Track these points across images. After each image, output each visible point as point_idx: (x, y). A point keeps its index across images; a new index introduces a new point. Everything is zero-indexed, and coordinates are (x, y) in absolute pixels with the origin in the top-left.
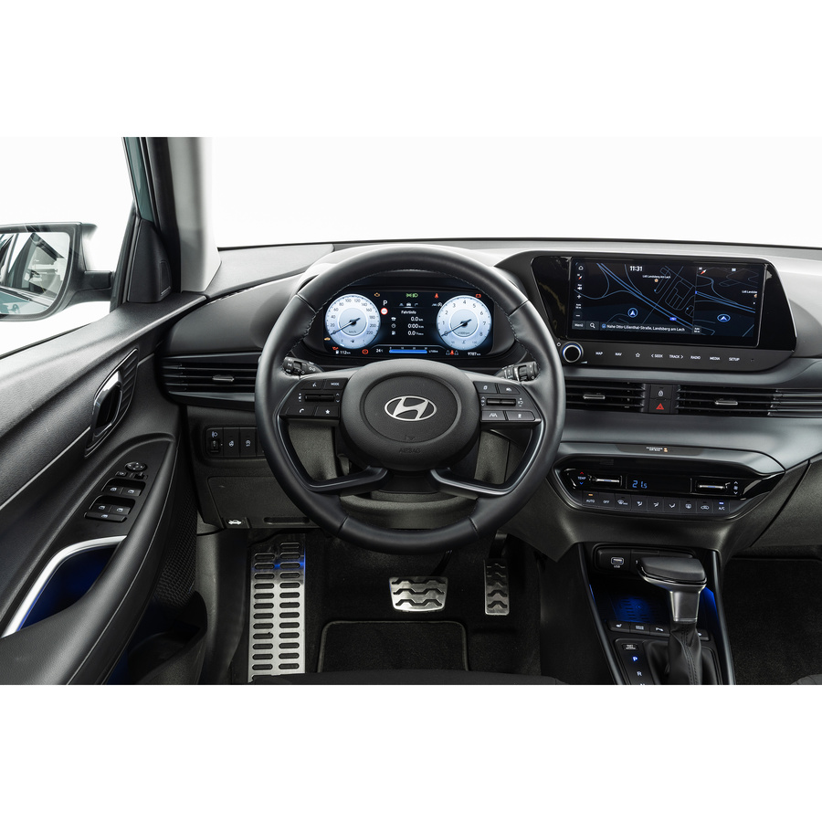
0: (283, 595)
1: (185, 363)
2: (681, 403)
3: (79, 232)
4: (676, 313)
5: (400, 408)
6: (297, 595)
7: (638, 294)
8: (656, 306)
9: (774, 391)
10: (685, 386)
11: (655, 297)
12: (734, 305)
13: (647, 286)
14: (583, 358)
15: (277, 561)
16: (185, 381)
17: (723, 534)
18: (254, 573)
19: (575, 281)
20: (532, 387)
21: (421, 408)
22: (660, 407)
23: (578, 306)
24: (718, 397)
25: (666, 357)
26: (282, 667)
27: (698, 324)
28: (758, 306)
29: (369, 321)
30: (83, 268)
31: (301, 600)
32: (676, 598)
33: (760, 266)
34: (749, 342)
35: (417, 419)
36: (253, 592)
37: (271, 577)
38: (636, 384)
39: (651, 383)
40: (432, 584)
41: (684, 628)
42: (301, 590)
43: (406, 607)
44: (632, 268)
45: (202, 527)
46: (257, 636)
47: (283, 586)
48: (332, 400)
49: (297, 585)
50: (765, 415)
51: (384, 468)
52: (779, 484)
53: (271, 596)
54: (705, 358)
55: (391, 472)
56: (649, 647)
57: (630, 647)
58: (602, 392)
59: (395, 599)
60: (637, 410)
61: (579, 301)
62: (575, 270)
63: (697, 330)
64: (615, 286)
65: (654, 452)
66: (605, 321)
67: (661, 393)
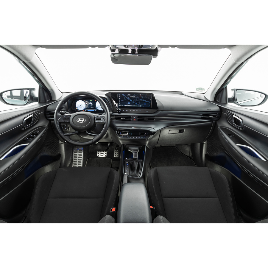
0: (79, 154)
1: (50, 113)
2: (138, 119)
3: (31, 90)
4: (137, 103)
5: (79, 120)
6: (81, 154)
7: (130, 100)
8: (133, 102)
9: (155, 117)
10: (139, 116)
11: (133, 100)
12: (147, 101)
13: (131, 98)
14: (121, 111)
15: (78, 148)
16: (50, 116)
17: (147, 142)
18: (74, 150)
19: (119, 97)
20: (104, 116)
21: (83, 120)
22: (135, 120)
23: (119, 102)
24: (144, 118)
25: (135, 111)
26: (78, 165)
27: (141, 105)
28: (151, 102)
29: (84, 105)
30: (33, 96)
31: (82, 155)
32: (134, 154)
33: (151, 94)
34: (149, 108)
35: (82, 122)
36: (74, 154)
37: (77, 151)
38: (131, 116)
39: (133, 116)
40: (105, 152)
41: (135, 159)
42: (82, 153)
43: (100, 156)
44: (128, 95)
45: (60, 142)
46: (74, 161)
47: (79, 153)
48: (68, 119)
49: (81, 152)
50: (153, 121)
51: (78, 131)
52: (155, 133)
53: (77, 154)
54: (142, 111)
55: (79, 132)
56: (130, 162)
57: (127, 162)
58: (124, 117)
59: (98, 155)
60: (131, 120)
61: (120, 101)
62: (118, 95)
63: (140, 106)
64: (126, 98)
65: (133, 128)
66: (124, 105)
67: (135, 117)
